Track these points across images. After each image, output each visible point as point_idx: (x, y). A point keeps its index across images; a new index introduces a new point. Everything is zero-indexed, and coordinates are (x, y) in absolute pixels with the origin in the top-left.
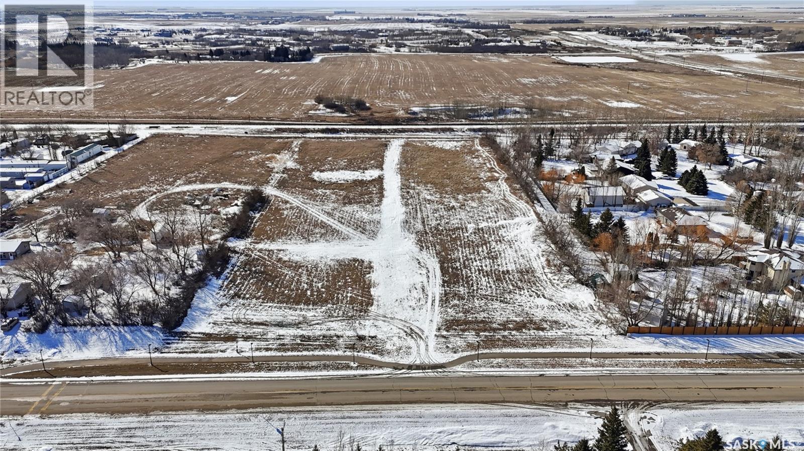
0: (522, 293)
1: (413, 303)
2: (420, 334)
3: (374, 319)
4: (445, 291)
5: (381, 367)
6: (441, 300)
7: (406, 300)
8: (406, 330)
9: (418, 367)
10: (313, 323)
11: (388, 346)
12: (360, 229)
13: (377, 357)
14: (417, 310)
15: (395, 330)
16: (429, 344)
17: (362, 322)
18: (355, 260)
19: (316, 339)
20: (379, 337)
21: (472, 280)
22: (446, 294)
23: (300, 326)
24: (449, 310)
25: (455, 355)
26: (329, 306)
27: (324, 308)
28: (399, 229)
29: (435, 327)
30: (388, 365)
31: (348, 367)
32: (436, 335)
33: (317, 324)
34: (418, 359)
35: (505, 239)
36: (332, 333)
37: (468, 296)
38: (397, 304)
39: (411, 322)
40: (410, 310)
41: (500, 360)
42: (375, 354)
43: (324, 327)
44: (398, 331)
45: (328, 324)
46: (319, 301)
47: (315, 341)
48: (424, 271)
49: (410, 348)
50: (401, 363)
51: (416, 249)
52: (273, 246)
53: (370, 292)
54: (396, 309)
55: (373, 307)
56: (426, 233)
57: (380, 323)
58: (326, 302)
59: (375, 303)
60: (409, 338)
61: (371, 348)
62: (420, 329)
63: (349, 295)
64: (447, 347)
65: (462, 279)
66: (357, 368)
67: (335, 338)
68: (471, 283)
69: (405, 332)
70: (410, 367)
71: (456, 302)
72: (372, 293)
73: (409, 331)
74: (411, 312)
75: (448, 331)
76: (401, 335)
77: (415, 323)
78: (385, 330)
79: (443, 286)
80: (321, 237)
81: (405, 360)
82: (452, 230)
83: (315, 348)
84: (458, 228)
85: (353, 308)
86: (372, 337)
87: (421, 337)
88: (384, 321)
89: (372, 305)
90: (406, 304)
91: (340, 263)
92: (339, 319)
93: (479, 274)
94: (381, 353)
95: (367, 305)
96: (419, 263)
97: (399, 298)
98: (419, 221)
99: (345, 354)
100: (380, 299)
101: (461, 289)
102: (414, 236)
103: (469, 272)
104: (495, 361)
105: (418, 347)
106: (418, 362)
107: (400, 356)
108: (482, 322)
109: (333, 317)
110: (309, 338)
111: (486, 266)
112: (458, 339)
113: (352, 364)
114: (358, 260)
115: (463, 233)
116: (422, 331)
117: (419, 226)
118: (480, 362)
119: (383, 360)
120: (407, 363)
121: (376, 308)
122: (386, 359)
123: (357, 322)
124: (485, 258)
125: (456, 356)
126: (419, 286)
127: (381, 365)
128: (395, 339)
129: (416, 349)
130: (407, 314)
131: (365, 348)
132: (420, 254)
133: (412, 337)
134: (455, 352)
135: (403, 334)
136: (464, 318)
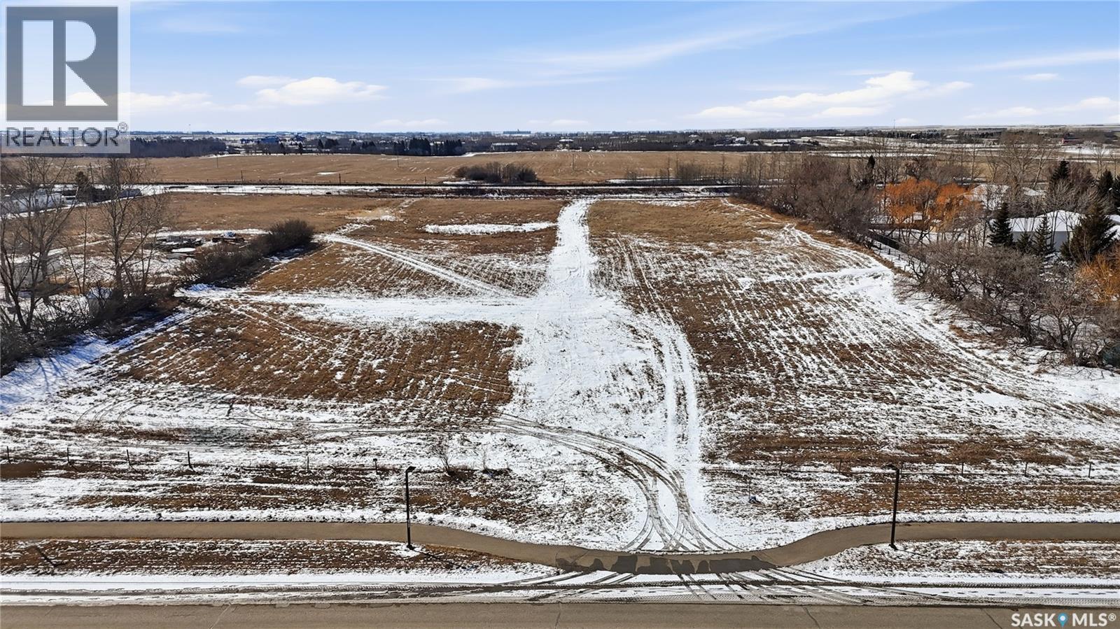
0: (927, 382)
1: (624, 400)
2: (652, 465)
3: (508, 431)
4: (710, 378)
5: (507, 561)
6: (702, 395)
7: (604, 394)
8: (605, 455)
9: (658, 563)
10: (318, 437)
11: (546, 497)
12: (500, 282)
13: (501, 528)
14: (636, 415)
15: (570, 456)
16: (687, 490)
17: (471, 437)
18: (478, 325)
19: (309, 475)
20: (518, 471)
21: (776, 359)
22: (713, 383)
23: (275, 442)
24: (730, 415)
25: (792, 525)
26: (385, 401)
27: (367, 406)
28: (586, 283)
29: (697, 452)
30: (537, 553)
31: (385, 560)
32: (704, 471)
33: (333, 440)
34: (655, 537)
35: (831, 297)
36: (368, 461)
37: (778, 389)
38: (578, 400)
39: (621, 438)
40: (616, 414)
41: (979, 546)
42: (494, 517)
43: (352, 447)
44: (580, 458)
45: (365, 439)
46: (361, 392)
47: (304, 481)
48: (649, 344)
49: (622, 501)
50: (591, 546)
51: (626, 313)
52: (292, 300)
53: (506, 377)
54: (574, 411)
55: (510, 406)
56: (646, 290)
57: (526, 441)
58: (381, 392)
59: (516, 396)
60: (616, 477)
61: (485, 502)
62: (650, 455)
63: (448, 381)
64: (754, 502)
65: (751, 358)
66: (412, 564)
67: (373, 475)
68: (776, 364)
69: (603, 460)
70: (627, 562)
71: (746, 398)
72: (510, 379)
73: (614, 459)
74: (619, 418)
75: (741, 462)
76: (589, 468)
77: (630, 441)
78: (540, 455)
79: (702, 368)
80: (408, 291)
81: (605, 536)
82: (705, 286)
83: (289, 502)
84: (715, 283)
85: (452, 406)
86: (495, 473)
87: (655, 475)
88: (539, 436)
89: (508, 400)
90: (603, 401)
91: (440, 328)
92: (403, 428)
93: (793, 349)
94: (518, 516)
95: (493, 401)
96: (634, 331)
97: (583, 388)
98: (628, 273)
99: (389, 517)
100: (530, 389)
101: (753, 374)
102: (619, 293)
103: (763, 346)
104: (965, 549)
105: (652, 498)
106: (656, 545)
107: (587, 523)
108: (840, 442)
109: (387, 423)
110: (287, 474)
111: (805, 337)
112: (782, 481)
113: (402, 551)
114: (486, 325)
115: (730, 290)
116: (660, 461)
117: (631, 280)
118: (904, 551)
119: (522, 536)
120: (616, 546)
121: (517, 407)
122: (536, 534)
123: (457, 436)
124: (795, 325)
125: (801, 529)
126: (637, 369)
127: (509, 555)
128: (571, 478)
129: (643, 504)
130: (606, 422)
131: (466, 502)
132: (634, 318)
133: (627, 473)
134: (791, 517)
135: (593, 465)
136: (780, 432)
